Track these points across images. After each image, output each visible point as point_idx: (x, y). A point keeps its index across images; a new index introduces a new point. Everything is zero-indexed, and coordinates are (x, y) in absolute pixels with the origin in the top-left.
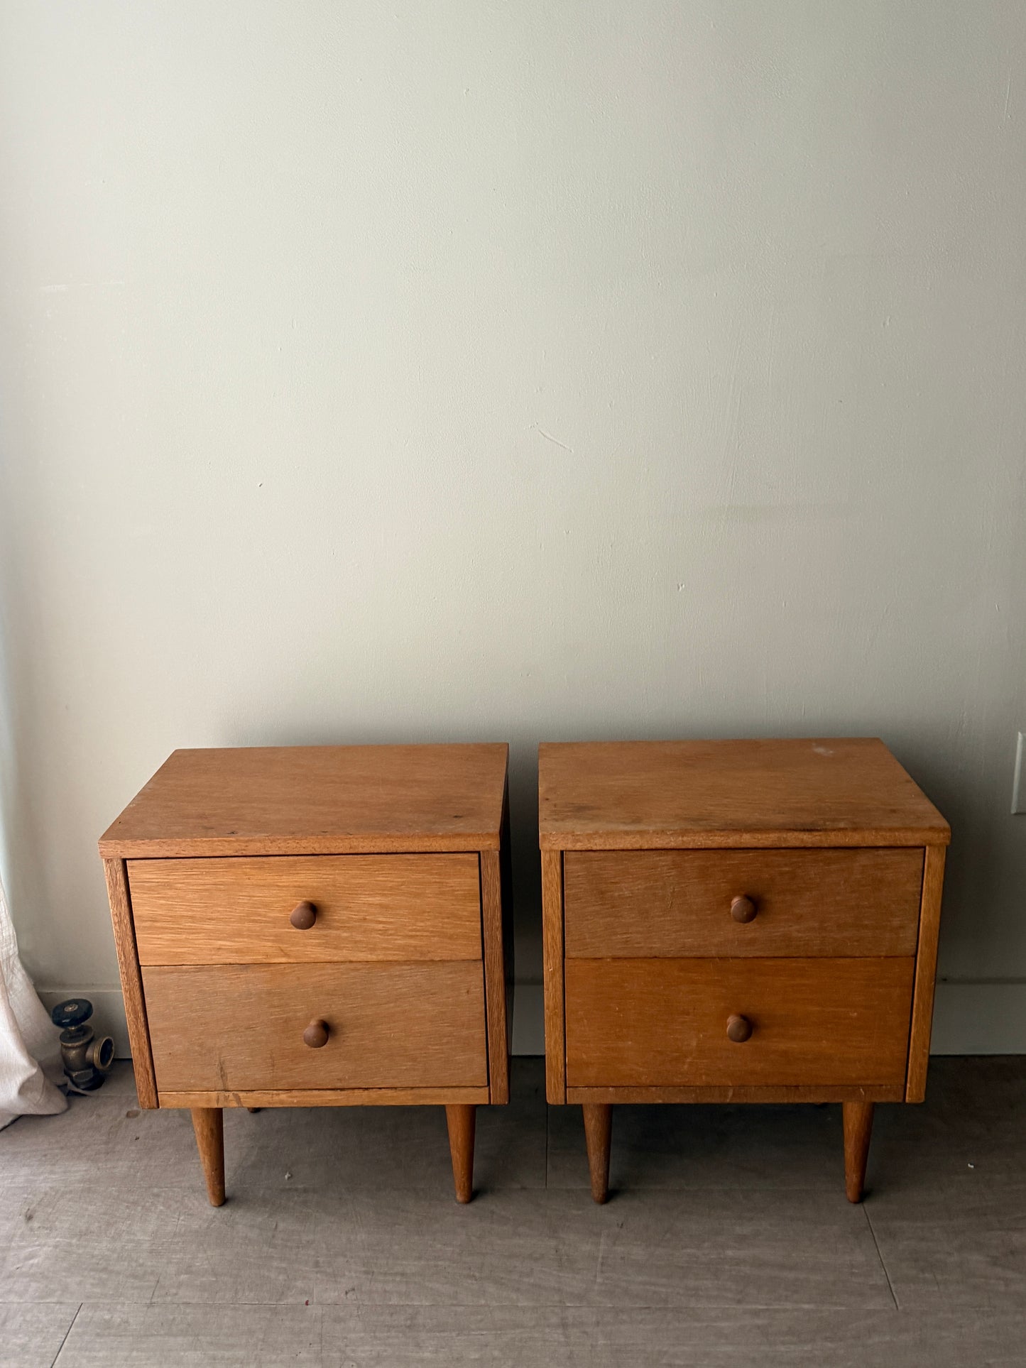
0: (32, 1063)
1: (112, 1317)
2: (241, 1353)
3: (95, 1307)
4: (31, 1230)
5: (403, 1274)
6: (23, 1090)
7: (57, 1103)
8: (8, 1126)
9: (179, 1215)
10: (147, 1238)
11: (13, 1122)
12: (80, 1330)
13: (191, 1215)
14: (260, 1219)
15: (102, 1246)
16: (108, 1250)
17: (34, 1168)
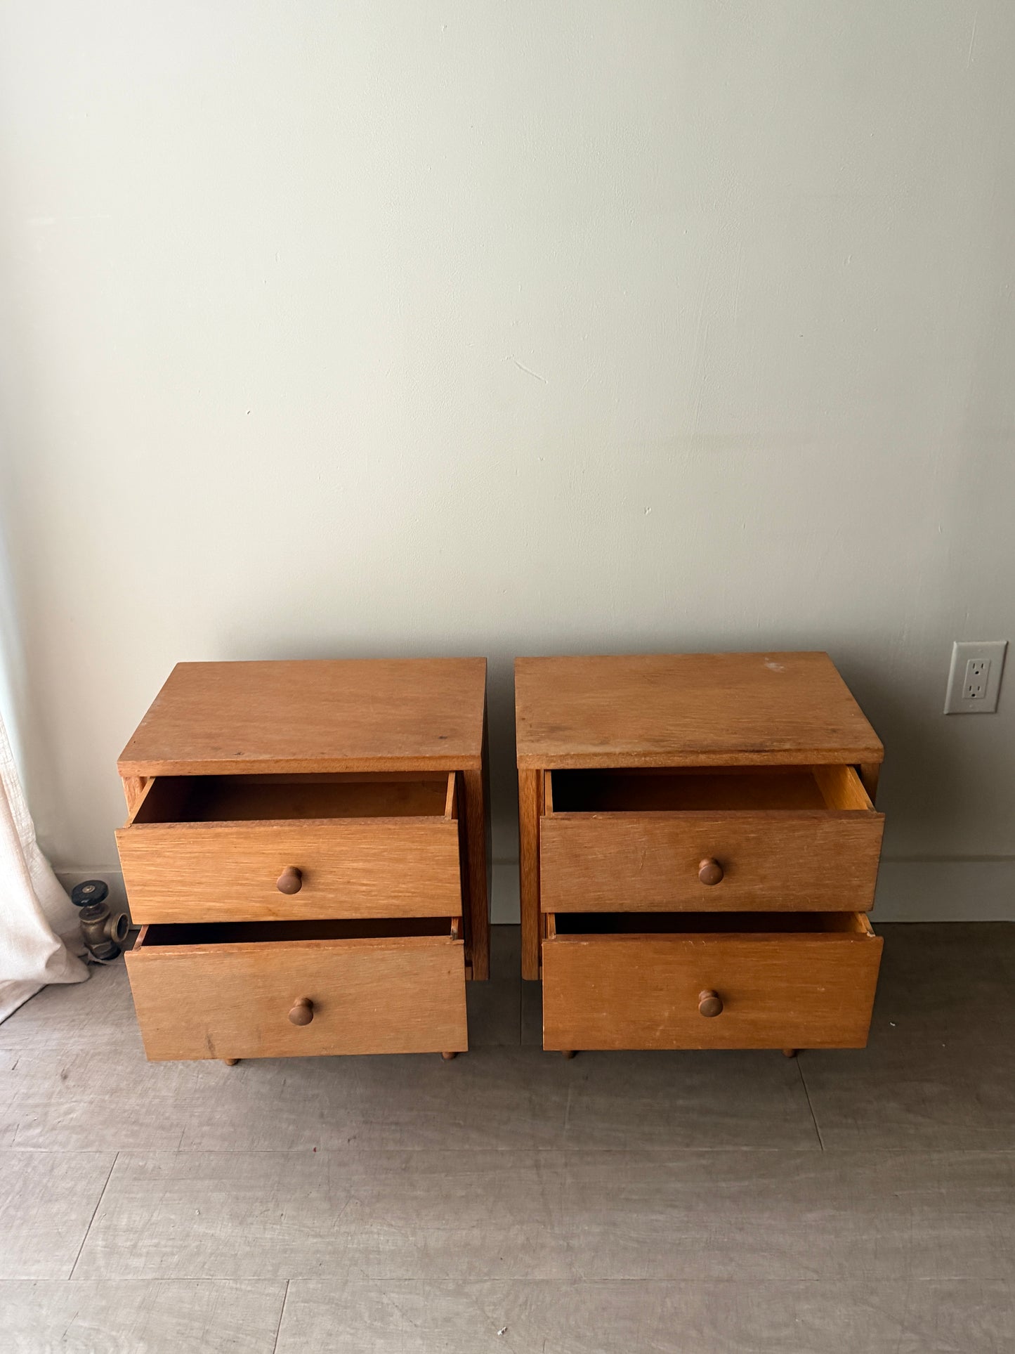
0: (56, 940)
1: (146, 1164)
2: (260, 1194)
3: (131, 1155)
4: (68, 1088)
5: (397, 1124)
6: (50, 963)
7: (80, 974)
8: (38, 993)
9: (198, 1074)
10: (171, 1094)
11: (42, 990)
12: (118, 1175)
13: (209, 1073)
14: (269, 1077)
15: (133, 1102)
16: (138, 1105)
17: (65, 1032)
